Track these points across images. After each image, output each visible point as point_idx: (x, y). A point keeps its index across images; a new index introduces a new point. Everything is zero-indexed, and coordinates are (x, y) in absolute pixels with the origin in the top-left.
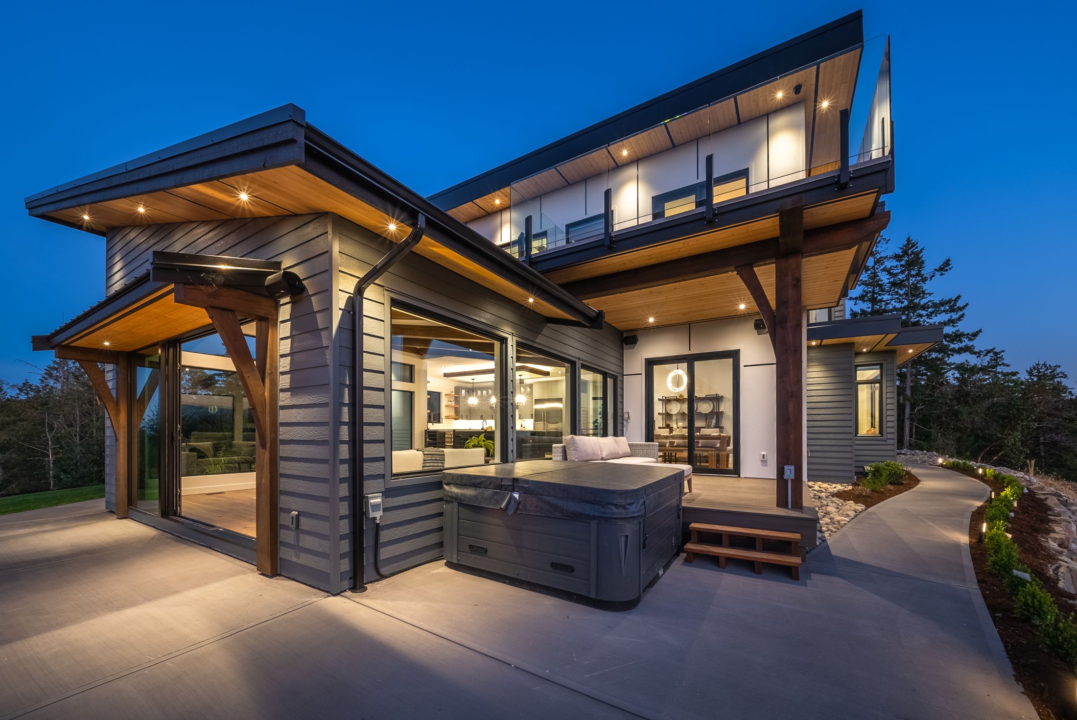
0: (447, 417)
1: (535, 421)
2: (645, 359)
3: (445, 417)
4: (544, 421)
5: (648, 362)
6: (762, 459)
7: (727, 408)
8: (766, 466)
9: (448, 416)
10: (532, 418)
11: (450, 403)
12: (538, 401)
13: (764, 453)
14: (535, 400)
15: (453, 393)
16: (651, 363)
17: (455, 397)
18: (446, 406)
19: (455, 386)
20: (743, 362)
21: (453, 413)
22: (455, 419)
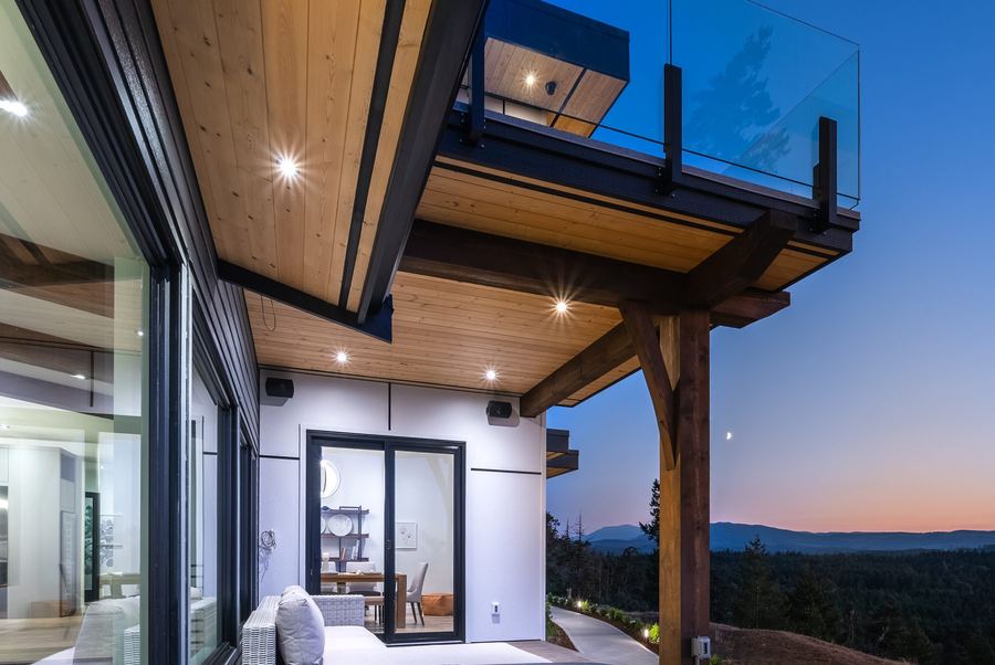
2: (308, 431)
5: (313, 438)
6: (494, 612)
7: (374, 527)
8: (498, 622)
13: (497, 603)
16: (317, 440)
20: (470, 462)
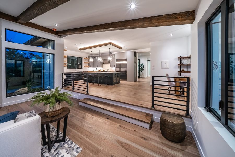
0: (84, 67)
1: (116, 67)
4: (119, 67)
10: (115, 66)
11: (86, 62)
12: (117, 60)
14: (116, 60)
17: (88, 59)
18: (84, 62)
21: (87, 65)
22: (88, 67)
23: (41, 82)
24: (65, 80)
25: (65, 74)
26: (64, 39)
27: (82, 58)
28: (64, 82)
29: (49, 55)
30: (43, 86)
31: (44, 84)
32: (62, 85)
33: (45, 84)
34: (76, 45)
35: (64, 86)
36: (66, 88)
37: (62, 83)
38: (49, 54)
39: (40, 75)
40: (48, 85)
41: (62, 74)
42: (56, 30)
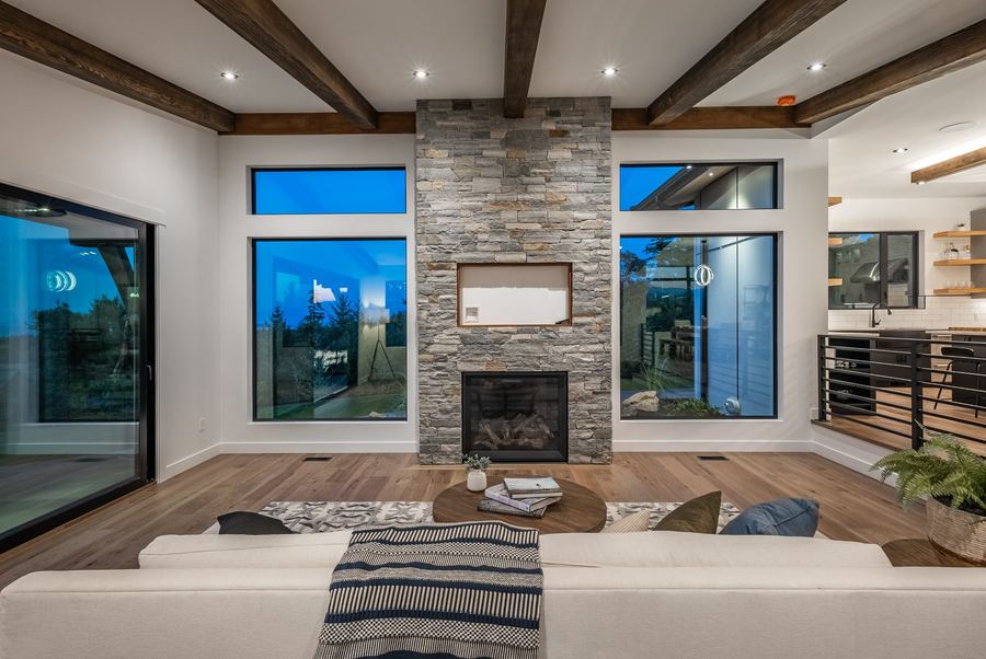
0: (940, 293)
3: (935, 291)
9: (946, 290)
11: (953, 256)
15: (967, 228)
17: (972, 236)
19: (974, 208)
23: (692, 374)
24: (833, 374)
25: (834, 341)
26: (831, 137)
27: (915, 235)
28: (832, 386)
29: (738, 242)
30: (704, 395)
31: (705, 385)
32: (822, 404)
33: (709, 384)
34: (901, 151)
35: (828, 409)
36: (846, 424)
37: (822, 392)
38: (734, 239)
39: (668, 342)
40: (730, 394)
41: (821, 338)
42: (793, 98)
